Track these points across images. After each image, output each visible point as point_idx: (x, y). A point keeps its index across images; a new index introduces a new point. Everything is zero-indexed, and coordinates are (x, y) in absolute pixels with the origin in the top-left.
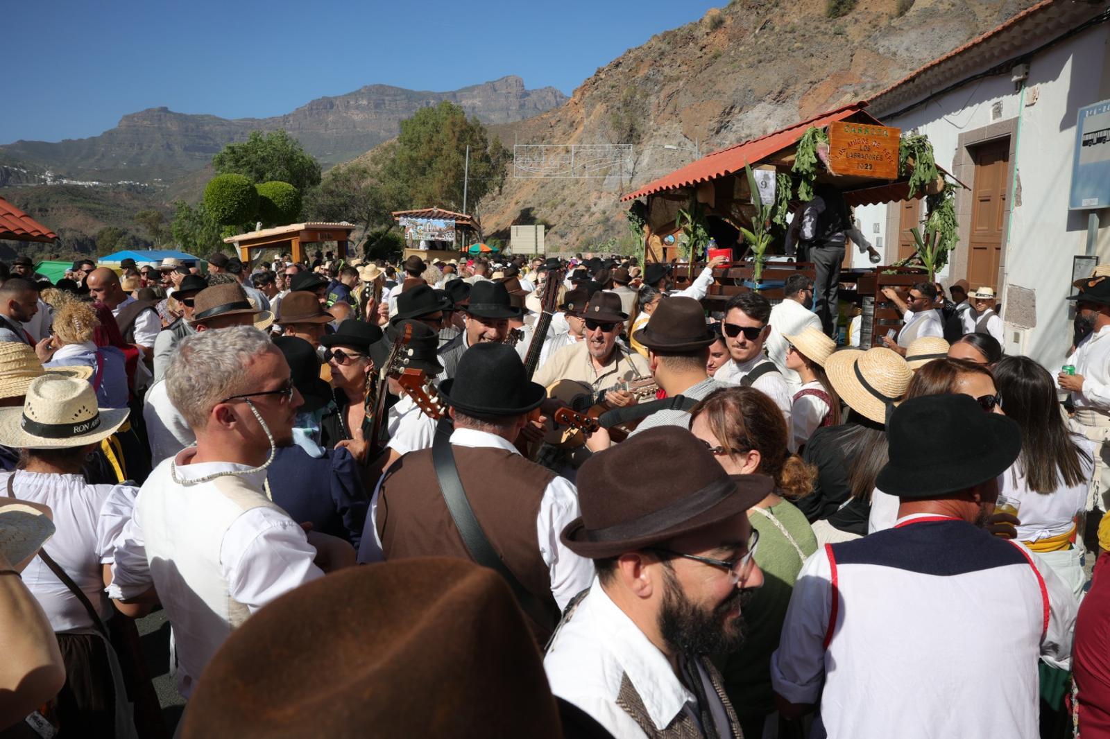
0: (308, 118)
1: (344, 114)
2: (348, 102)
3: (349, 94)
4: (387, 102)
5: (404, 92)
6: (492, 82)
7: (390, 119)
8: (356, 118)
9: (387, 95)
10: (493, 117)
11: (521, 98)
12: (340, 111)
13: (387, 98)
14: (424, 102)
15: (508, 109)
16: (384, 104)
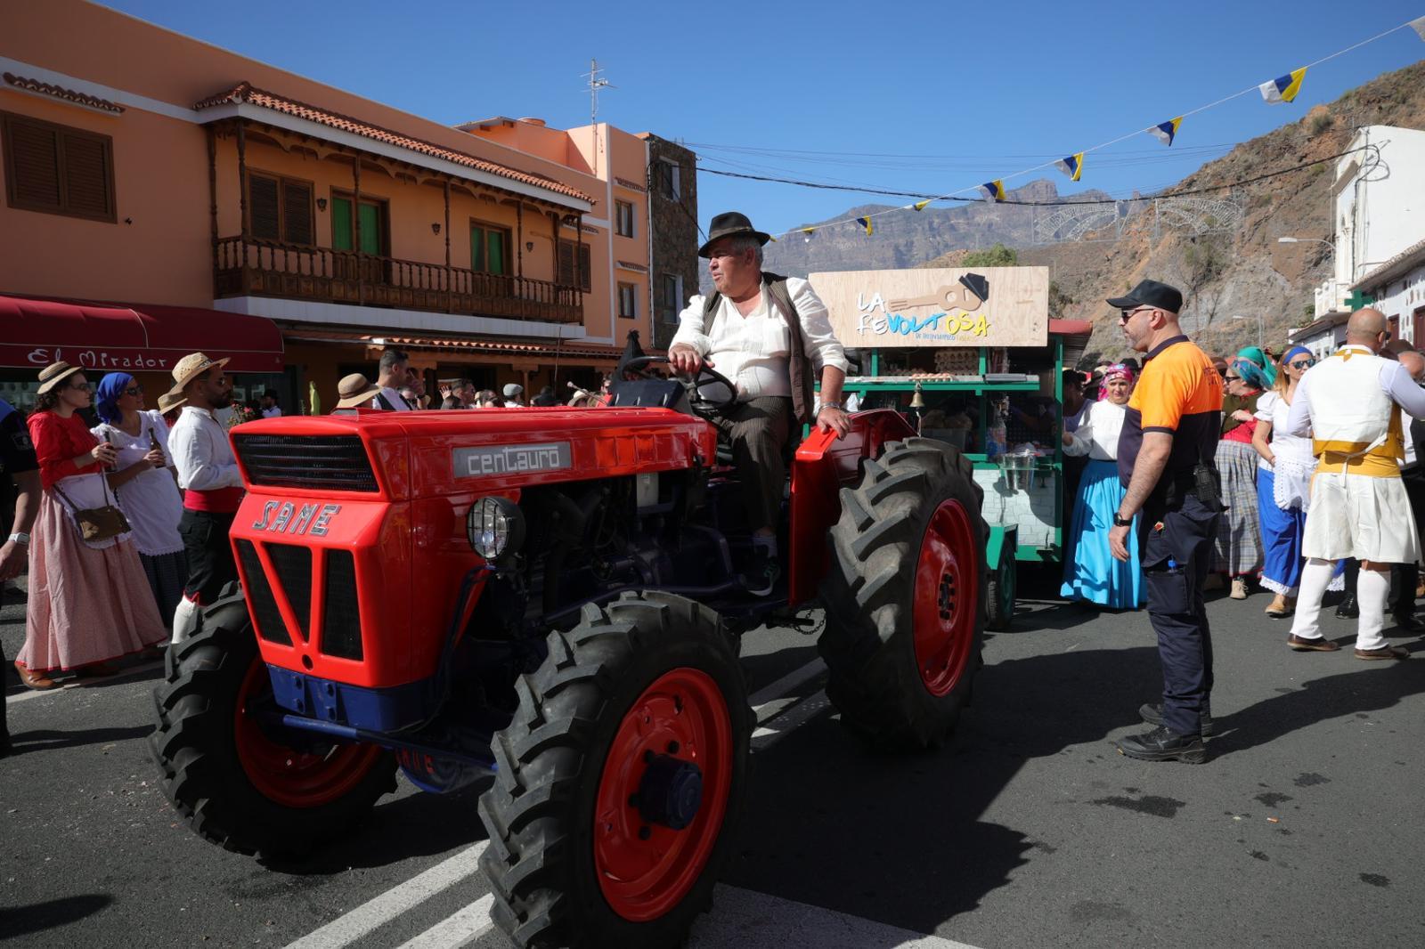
0: (786, 251)
1: (828, 244)
2: (833, 229)
4: (880, 226)
6: (1014, 191)
7: (883, 246)
8: (842, 247)
10: (1015, 234)
12: (822, 240)
13: (879, 221)
14: (926, 222)
15: (1036, 223)
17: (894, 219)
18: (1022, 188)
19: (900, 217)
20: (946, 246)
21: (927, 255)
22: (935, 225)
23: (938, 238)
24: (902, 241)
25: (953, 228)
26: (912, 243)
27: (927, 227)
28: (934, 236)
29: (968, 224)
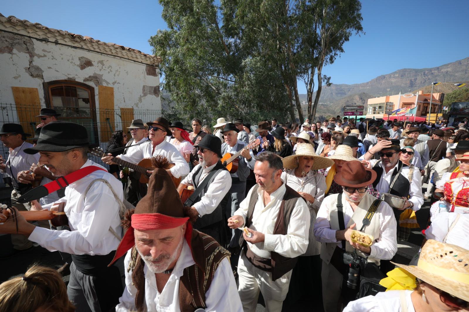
17: (411, 72)
18: (463, 60)
19: (414, 72)
20: (429, 79)
21: (421, 82)
22: (426, 73)
23: (426, 77)
24: (413, 78)
25: (432, 73)
27: (423, 74)
28: (425, 76)
29: (438, 72)
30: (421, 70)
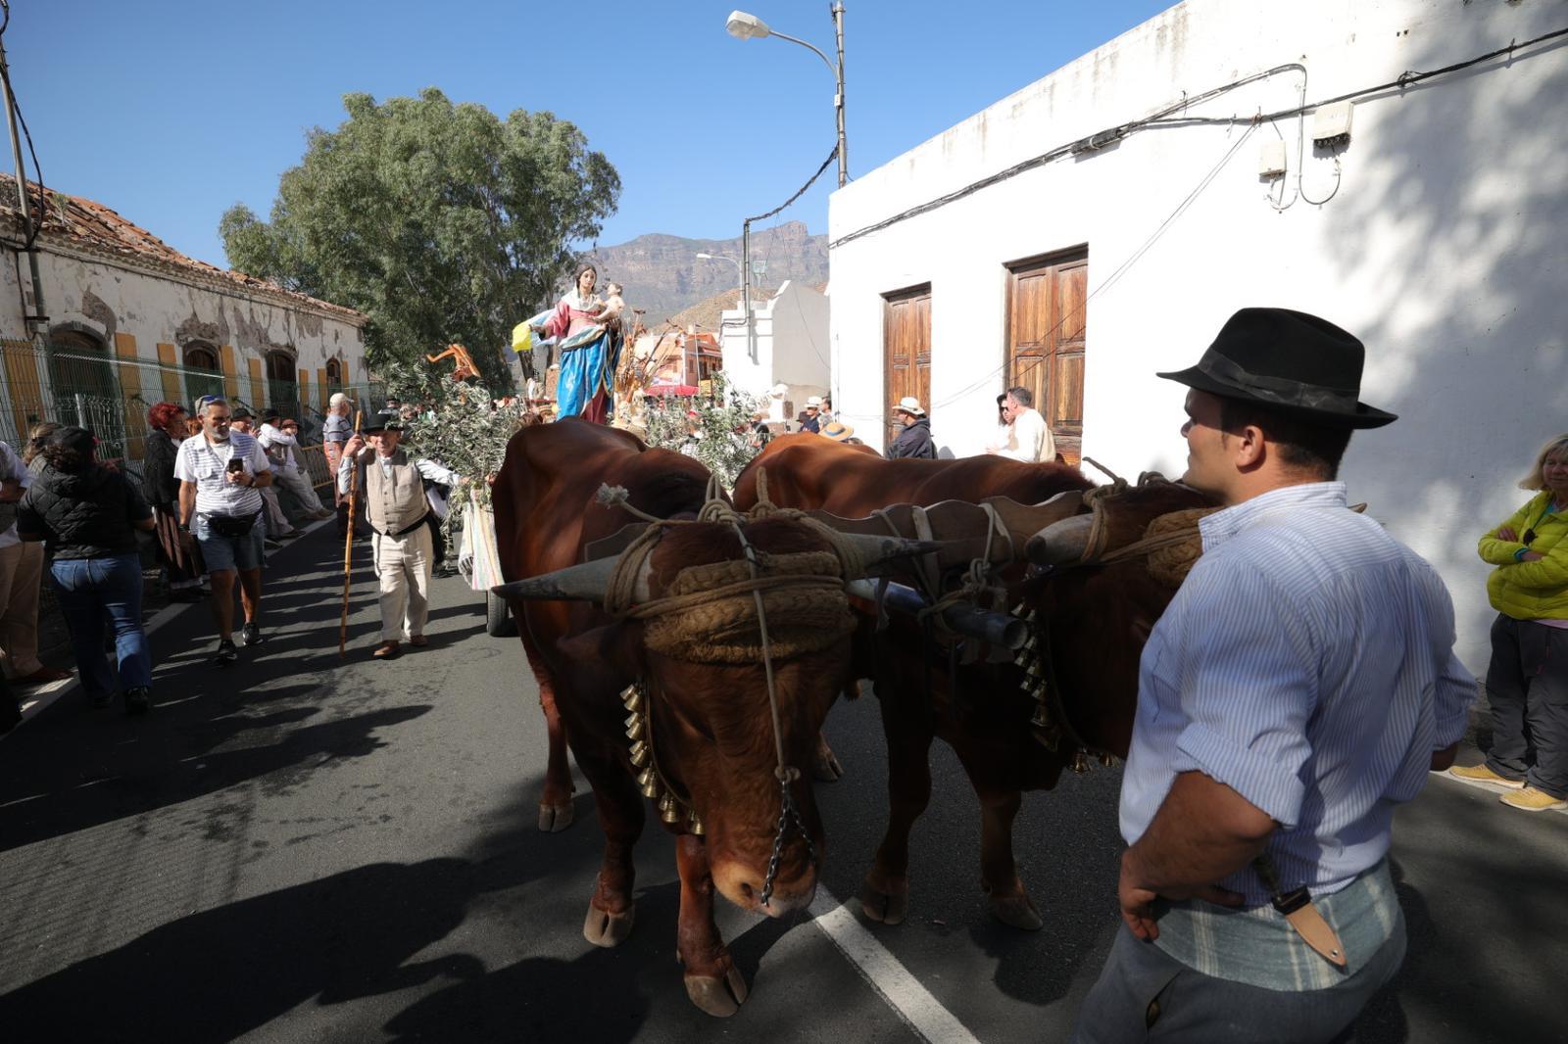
2: (624, 253)
3: (625, 244)
4: (664, 253)
5: (682, 241)
8: (631, 268)
9: (665, 245)
11: (804, 244)
13: (664, 248)
15: (791, 257)
16: (661, 254)
17: (675, 248)
19: (681, 246)
20: (719, 273)
21: (704, 279)
23: (712, 265)
24: (683, 267)
26: (691, 268)
30: (697, 242)
